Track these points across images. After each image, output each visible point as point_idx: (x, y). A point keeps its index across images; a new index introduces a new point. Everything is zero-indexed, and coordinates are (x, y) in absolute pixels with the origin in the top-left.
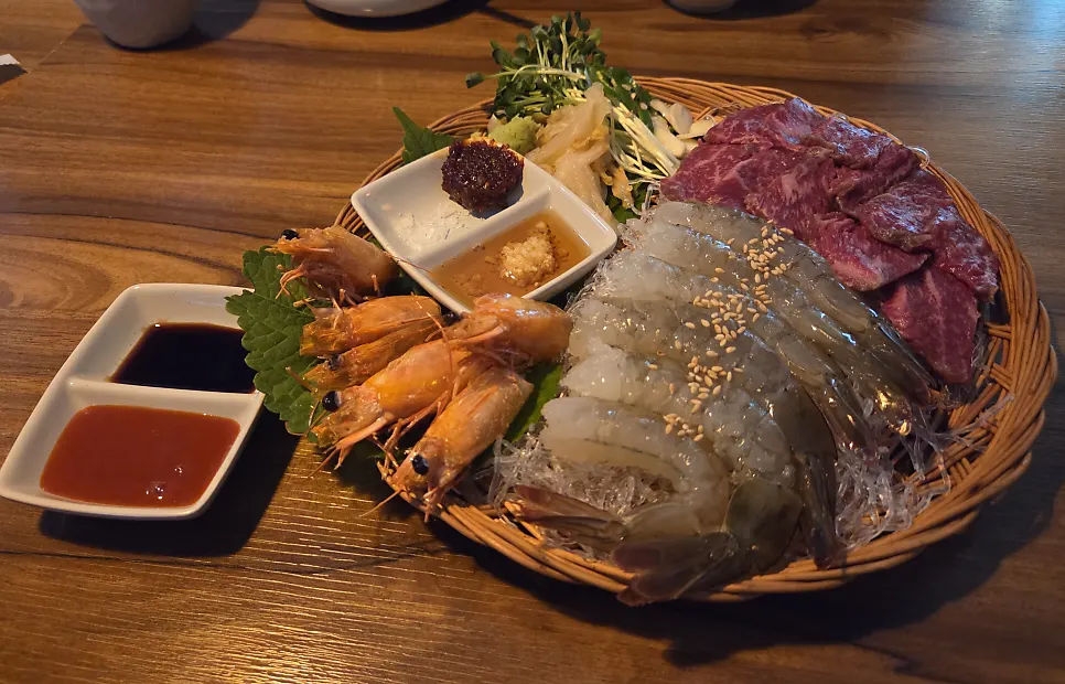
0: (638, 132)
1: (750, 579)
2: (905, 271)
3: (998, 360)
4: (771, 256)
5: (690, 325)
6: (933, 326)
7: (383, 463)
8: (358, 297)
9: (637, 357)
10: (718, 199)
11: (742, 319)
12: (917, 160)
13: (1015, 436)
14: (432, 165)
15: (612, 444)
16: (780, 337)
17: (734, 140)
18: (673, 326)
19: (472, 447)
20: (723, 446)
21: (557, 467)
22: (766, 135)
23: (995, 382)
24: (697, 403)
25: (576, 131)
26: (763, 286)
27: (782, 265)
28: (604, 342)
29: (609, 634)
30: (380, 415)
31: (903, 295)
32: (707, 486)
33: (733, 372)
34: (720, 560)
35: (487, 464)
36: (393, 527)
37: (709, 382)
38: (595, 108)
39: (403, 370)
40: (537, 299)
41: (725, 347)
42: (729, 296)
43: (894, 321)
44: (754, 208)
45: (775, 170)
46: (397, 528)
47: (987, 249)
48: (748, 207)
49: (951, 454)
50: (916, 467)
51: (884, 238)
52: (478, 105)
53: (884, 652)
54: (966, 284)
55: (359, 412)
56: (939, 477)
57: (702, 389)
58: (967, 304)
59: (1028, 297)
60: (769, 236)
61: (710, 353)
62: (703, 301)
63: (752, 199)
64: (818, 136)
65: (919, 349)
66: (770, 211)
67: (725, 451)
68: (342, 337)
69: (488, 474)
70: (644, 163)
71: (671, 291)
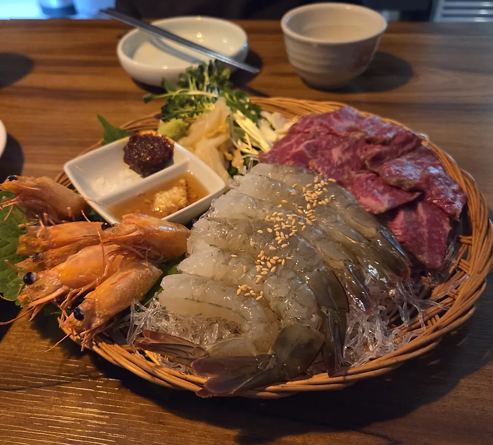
0: (249, 128)
1: (285, 384)
2: (404, 201)
3: (464, 257)
4: (319, 193)
5: (260, 231)
6: (421, 235)
7: (60, 318)
8: (58, 221)
9: (225, 251)
10: (291, 163)
11: (295, 229)
12: (420, 140)
13: (466, 298)
14: (117, 147)
15: (203, 302)
16: (319, 239)
17: (306, 130)
18: (250, 232)
19: (115, 305)
20: (275, 304)
21: (172, 320)
22: (326, 126)
23: (461, 270)
24: (259, 277)
25: (207, 126)
26: (312, 210)
27: (326, 200)
28: (206, 243)
29: (201, 426)
30: (60, 286)
31: (402, 216)
32: (261, 327)
33: (285, 259)
34: (264, 370)
35: (126, 318)
36: (72, 363)
37: (269, 265)
38: (221, 113)
39: (77, 261)
40: (170, 221)
41: (281, 244)
42: (287, 215)
43: (394, 231)
44: (314, 168)
45: (329, 147)
46: (73, 363)
47: (460, 190)
48: (311, 168)
49: (428, 312)
50: (403, 319)
51: (392, 183)
52: (152, 115)
53: (378, 435)
54: (442, 209)
55: (46, 284)
56: (420, 327)
57: (263, 269)
58: (443, 221)
59: (482, 216)
60: (319, 182)
61: (271, 248)
62: (271, 218)
63: (313, 163)
64: (358, 126)
65: (410, 248)
66: (323, 169)
67: (277, 307)
68: (44, 243)
69: (128, 325)
70: (253, 147)
71: (251, 214)
